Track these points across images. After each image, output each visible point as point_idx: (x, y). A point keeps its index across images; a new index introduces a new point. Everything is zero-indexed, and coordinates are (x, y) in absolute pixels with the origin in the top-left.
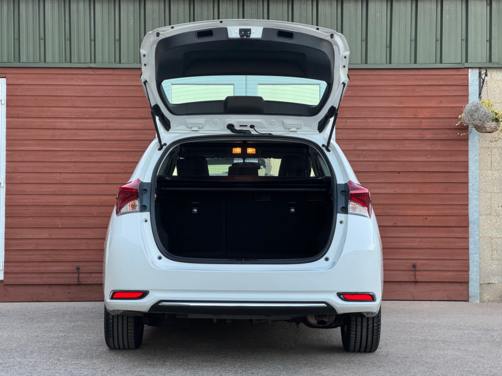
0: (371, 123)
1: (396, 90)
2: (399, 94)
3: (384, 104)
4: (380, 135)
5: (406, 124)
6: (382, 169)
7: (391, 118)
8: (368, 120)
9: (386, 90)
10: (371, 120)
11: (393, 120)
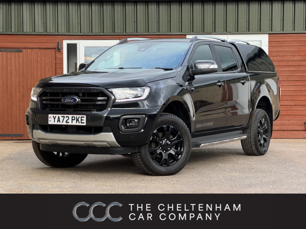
0: (285, 58)
1: (296, 43)
2: (298, 44)
3: (291, 50)
4: (289, 64)
5: (301, 59)
6: (290, 79)
7: (294, 56)
8: (284, 57)
9: (292, 43)
10: (285, 57)
11: (295, 57)
